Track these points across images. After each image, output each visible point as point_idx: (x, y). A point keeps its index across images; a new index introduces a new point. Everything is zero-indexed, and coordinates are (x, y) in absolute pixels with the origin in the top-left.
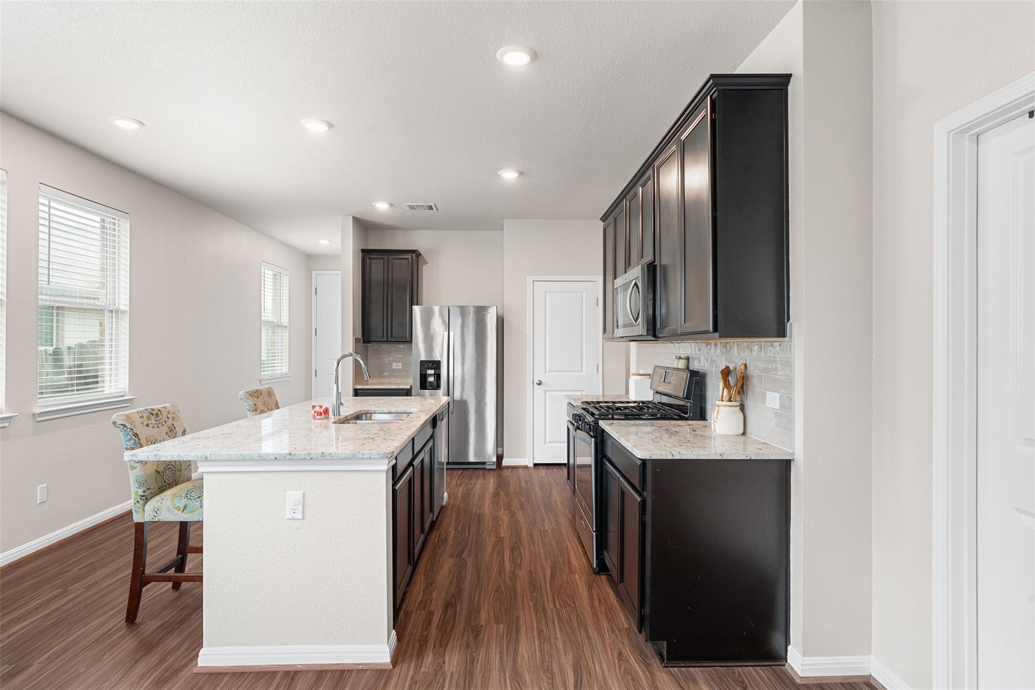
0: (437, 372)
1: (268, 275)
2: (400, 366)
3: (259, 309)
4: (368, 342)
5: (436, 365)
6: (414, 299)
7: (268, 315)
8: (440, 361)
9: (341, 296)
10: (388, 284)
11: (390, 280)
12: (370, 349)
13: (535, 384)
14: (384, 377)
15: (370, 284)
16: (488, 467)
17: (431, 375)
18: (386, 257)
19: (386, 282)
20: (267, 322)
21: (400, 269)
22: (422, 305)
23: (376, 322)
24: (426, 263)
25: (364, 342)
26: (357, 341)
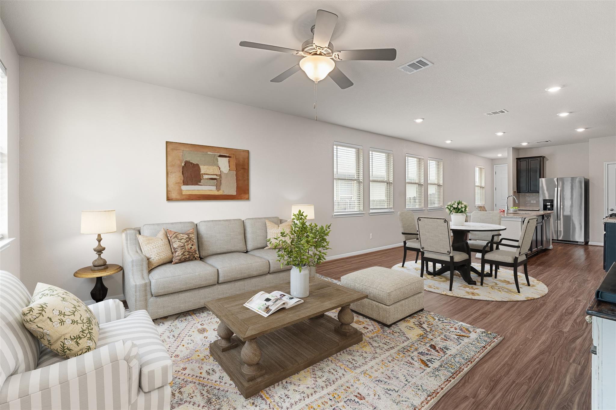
0: (552, 204)
1: (477, 169)
2: (535, 202)
3: (474, 182)
4: (520, 192)
5: (552, 201)
6: (542, 175)
7: (477, 184)
8: (553, 200)
9: (507, 174)
10: (529, 171)
11: (529, 169)
12: (520, 195)
13: (609, 210)
14: (527, 206)
15: (520, 171)
16: (579, 244)
17: (549, 205)
18: (527, 160)
19: (527, 169)
20: (477, 186)
21: (534, 165)
22: (546, 178)
23: (523, 185)
24: (548, 160)
25: (518, 192)
26: (514, 192)
